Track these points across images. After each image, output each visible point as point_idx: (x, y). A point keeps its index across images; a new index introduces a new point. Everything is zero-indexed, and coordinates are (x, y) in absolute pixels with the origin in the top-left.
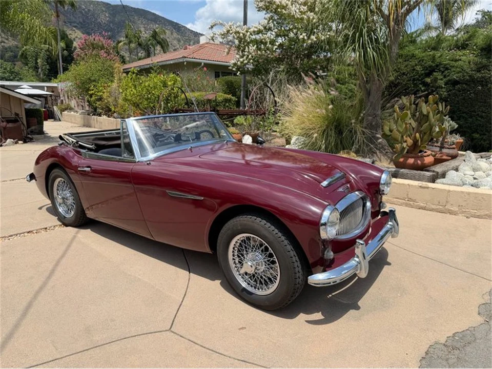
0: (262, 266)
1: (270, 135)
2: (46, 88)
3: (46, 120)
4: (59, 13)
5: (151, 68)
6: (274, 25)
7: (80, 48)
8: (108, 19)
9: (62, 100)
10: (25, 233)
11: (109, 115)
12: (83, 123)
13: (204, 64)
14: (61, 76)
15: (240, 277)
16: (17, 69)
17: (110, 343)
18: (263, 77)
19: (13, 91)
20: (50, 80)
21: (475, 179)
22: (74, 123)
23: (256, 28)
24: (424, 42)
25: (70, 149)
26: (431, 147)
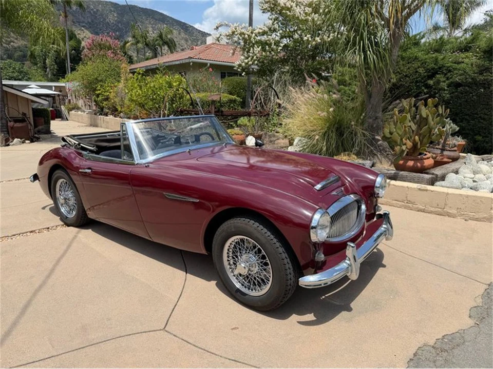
0: (255, 267)
1: (274, 136)
2: (54, 88)
3: (53, 119)
4: (68, 13)
5: (157, 68)
6: (279, 26)
7: (88, 49)
8: (116, 19)
9: (70, 100)
10: (27, 232)
11: (115, 115)
12: (90, 122)
13: (210, 64)
14: (69, 75)
15: (235, 278)
16: (25, 68)
17: (105, 341)
18: (268, 78)
19: (21, 91)
20: (57, 80)
21: (474, 181)
22: (81, 123)
23: (261, 29)
24: (427, 45)
25: (73, 151)
26: (433, 149)
